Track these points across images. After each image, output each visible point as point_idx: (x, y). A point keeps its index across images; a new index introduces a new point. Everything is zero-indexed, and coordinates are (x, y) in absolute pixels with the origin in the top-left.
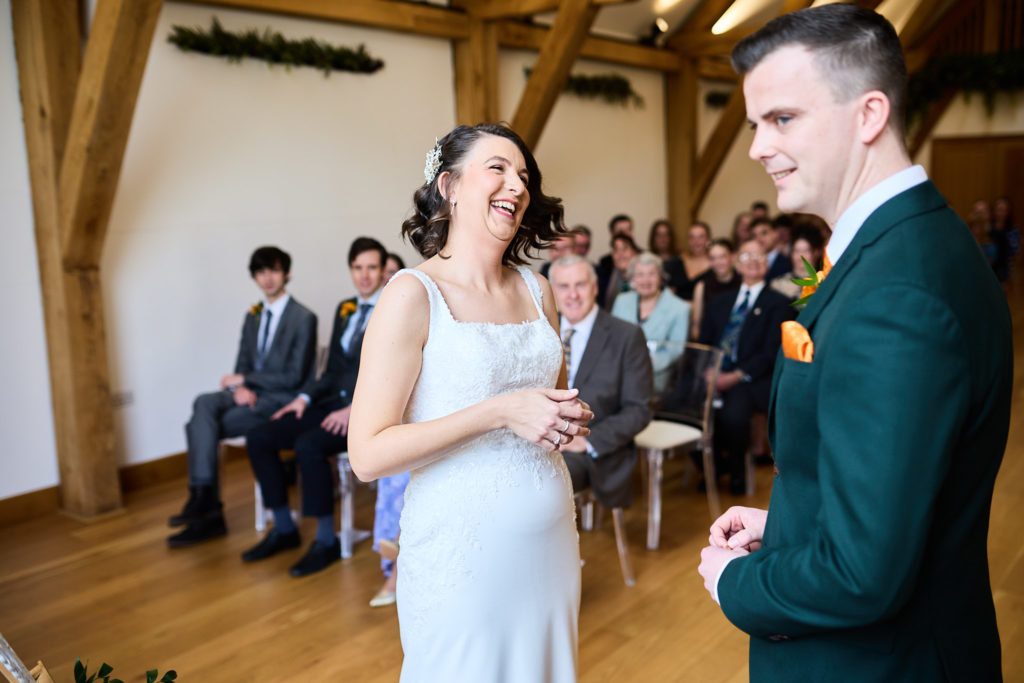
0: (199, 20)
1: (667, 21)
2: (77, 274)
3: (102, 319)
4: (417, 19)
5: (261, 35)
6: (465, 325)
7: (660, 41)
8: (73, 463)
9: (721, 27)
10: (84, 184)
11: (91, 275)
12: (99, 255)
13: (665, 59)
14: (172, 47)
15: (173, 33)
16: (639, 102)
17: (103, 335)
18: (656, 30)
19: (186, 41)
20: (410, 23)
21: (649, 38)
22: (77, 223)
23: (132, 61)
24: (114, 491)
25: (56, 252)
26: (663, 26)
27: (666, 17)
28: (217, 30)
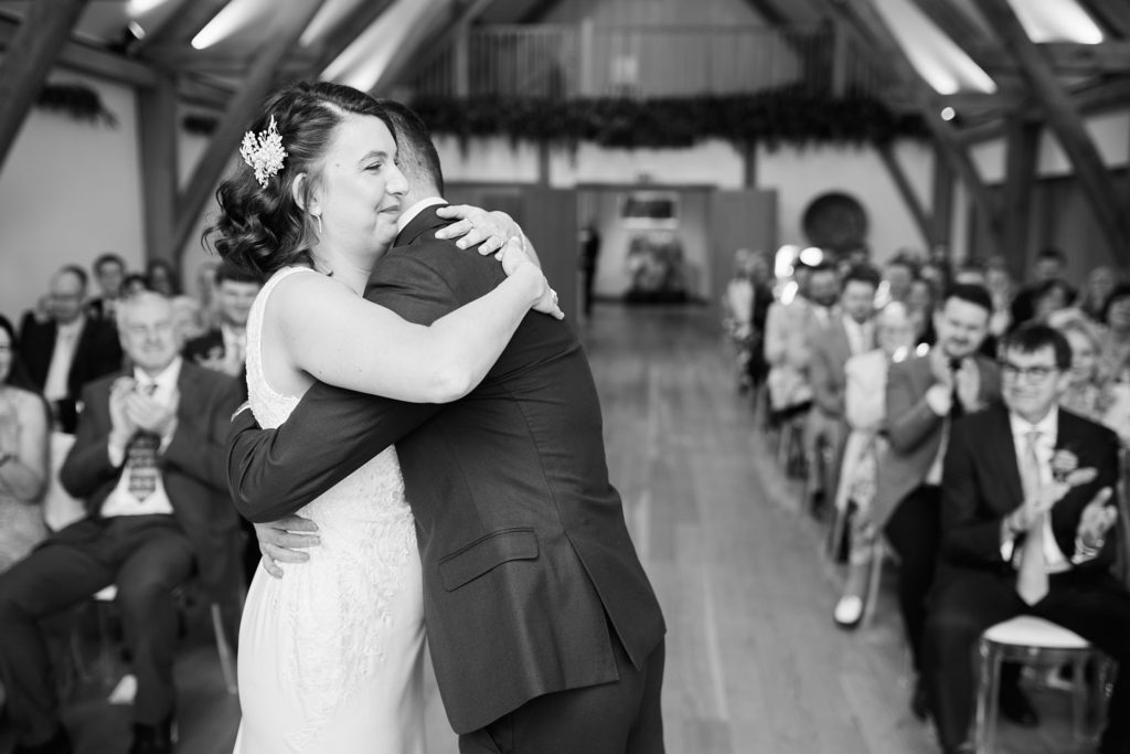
1: (142, 26)
7: (132, 48)
9: (202, 41)
13: (140, 72)
16: (111, 120)
18: (129, 36)
21: (121, 44)
26: (138, 31)
27: (142, 21)
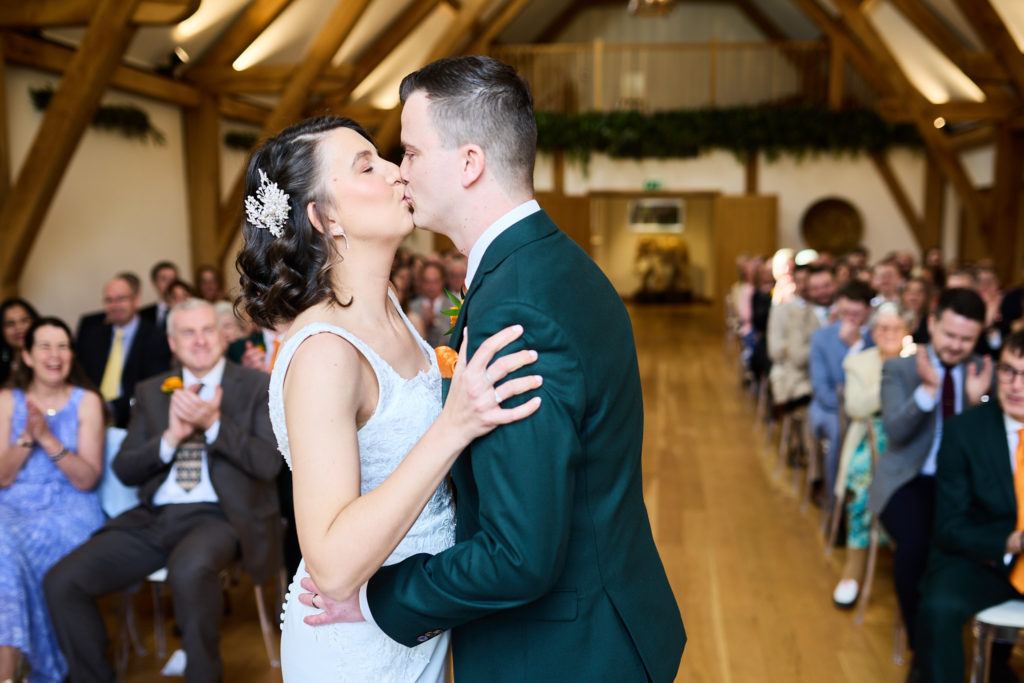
1: (186, 51)
7: (178, 72)
9: (241, 64)
13: (184, 93)
16: (159, 138)
18: (176, 59)
21: (168, 67)
26: (183, 56)
27: (186, 46)
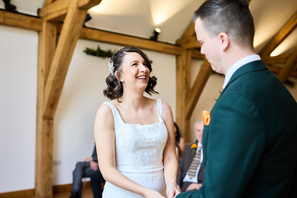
0: (94, 46)
2: (46, 121)
3: (52, 135)
4: (164, 48)
5: (112, 51)
6: (127, 124)
8: (39, 182)
10: (51, 92)
11: (51, 121)
12: (54, 115)
14: (85, 54)
15: (85, 49)
17: (52, 141)
19: (89, 52)
20: (161, 49)
22: (48, 104)
23: (68, 55)
24: (50, 192)
25: (41, 113)
28: (99, 49)
